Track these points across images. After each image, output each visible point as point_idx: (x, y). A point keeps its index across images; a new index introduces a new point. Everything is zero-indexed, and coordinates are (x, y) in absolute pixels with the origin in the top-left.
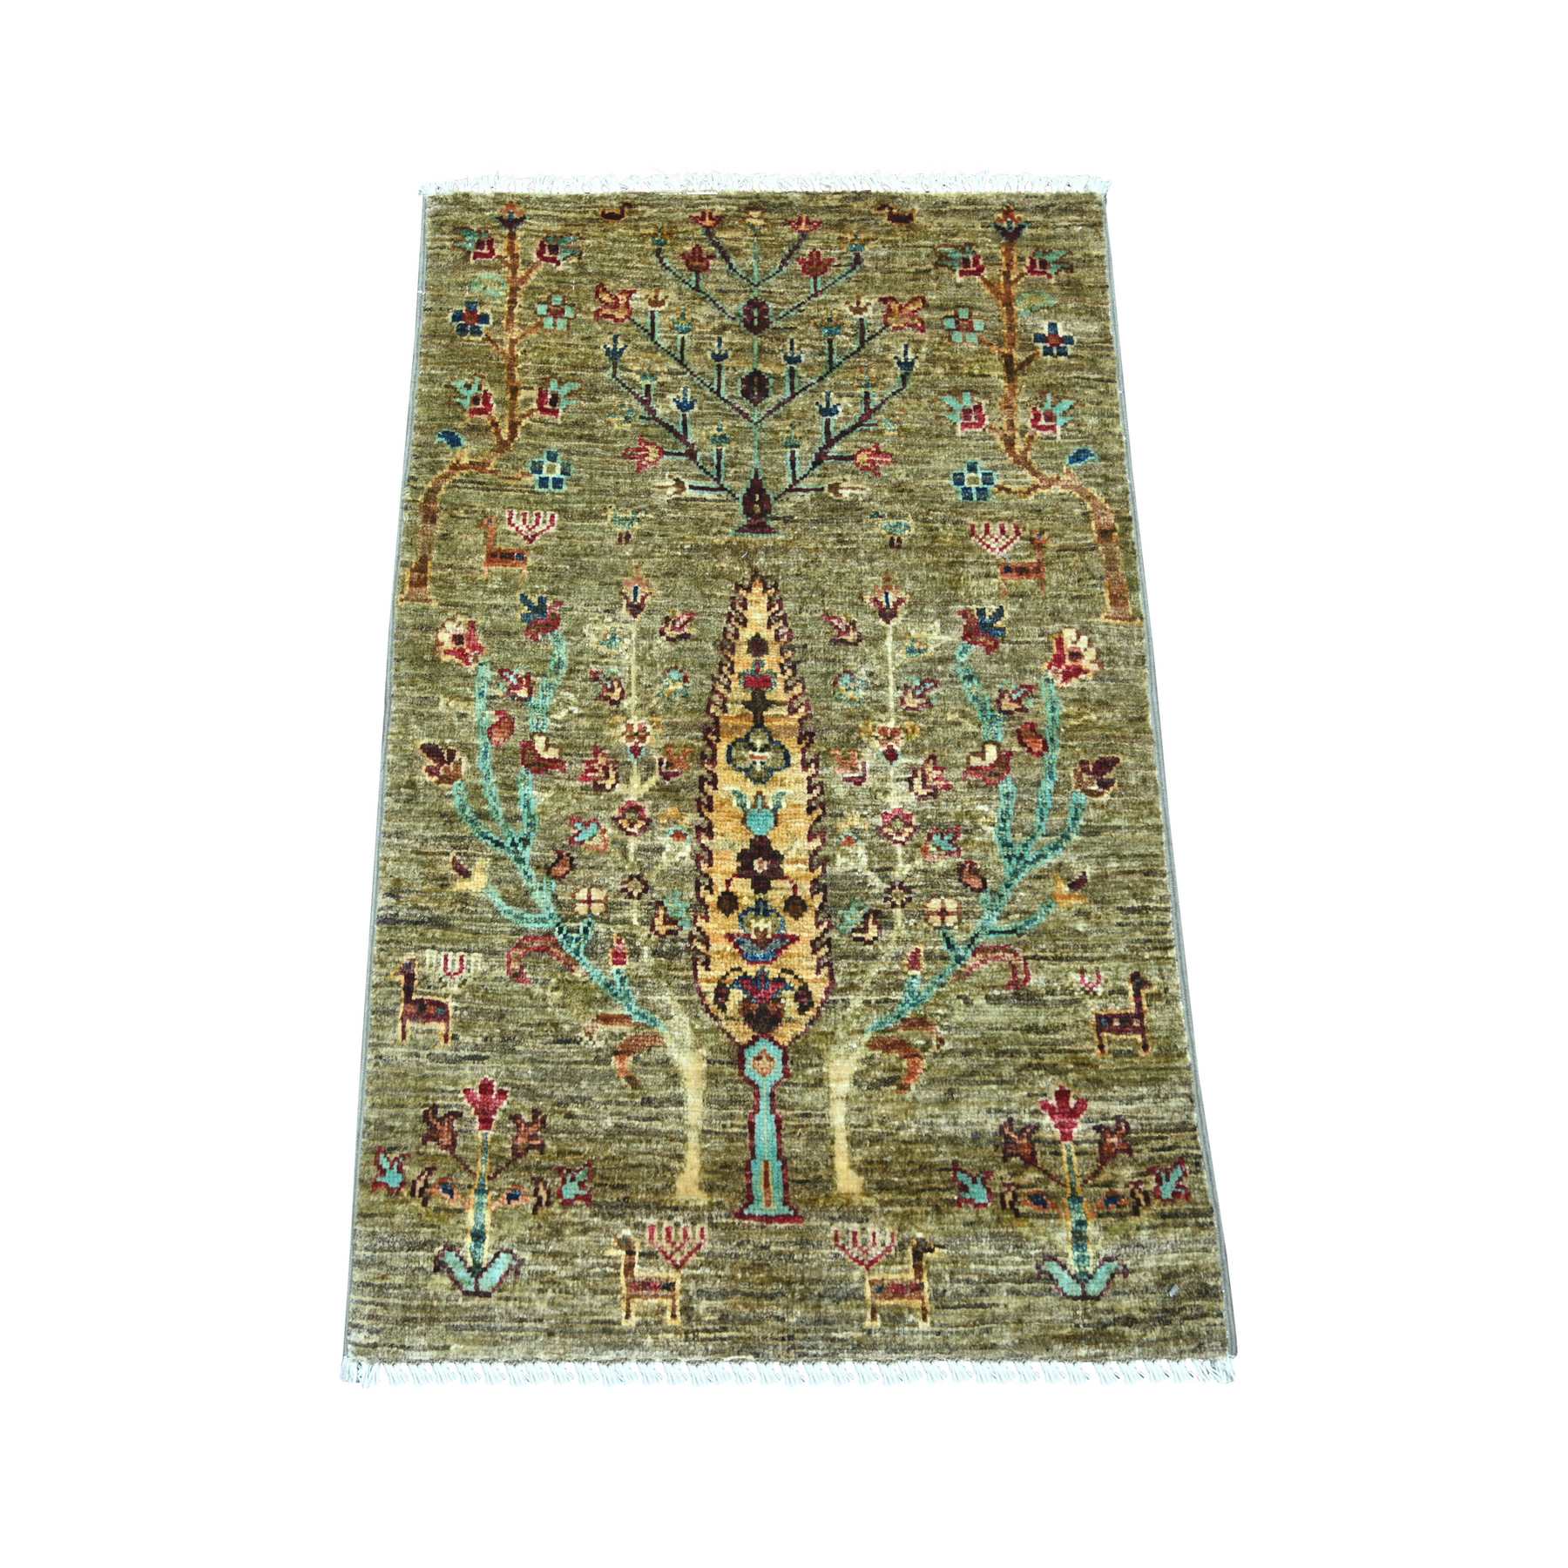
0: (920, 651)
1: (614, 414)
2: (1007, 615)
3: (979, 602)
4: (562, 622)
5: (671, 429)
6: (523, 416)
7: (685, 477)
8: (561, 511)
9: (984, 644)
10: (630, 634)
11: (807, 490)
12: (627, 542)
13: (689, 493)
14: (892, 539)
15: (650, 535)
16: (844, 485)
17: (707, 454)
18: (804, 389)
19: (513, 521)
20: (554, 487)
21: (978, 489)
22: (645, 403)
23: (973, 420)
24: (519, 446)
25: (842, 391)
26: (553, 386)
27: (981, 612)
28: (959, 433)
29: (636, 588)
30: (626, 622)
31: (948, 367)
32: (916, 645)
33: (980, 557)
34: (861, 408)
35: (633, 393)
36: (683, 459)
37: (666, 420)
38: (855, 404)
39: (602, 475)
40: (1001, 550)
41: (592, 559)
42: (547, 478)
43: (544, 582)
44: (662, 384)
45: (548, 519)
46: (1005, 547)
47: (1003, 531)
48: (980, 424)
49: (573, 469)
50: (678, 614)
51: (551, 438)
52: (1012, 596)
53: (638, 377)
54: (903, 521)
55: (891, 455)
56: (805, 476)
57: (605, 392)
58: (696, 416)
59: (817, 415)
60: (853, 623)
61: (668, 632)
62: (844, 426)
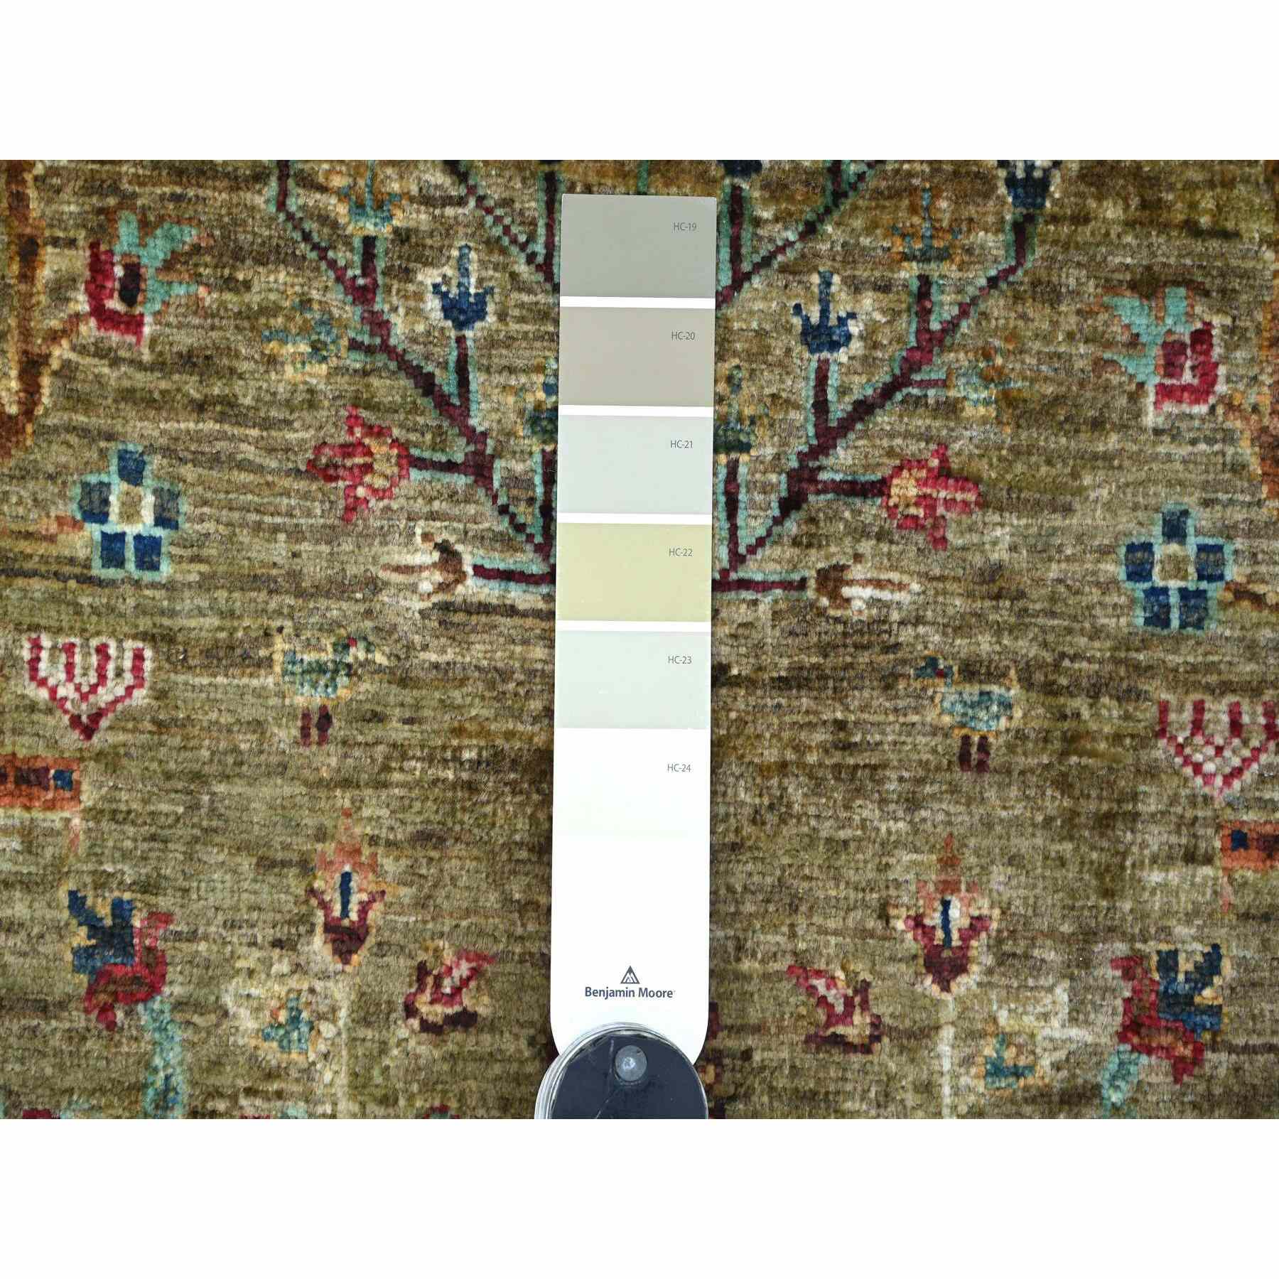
0: (1017, 1073)
1: (283, 336)
2: (1228, 969)
3: (1166, 932)
4: (172, 973)
5: (427, 384)
6: (54, 337)
7: (465, 536)
8: (162, 639)
9: (1168, 1051)
10: (334, 1010)
11: (764, 587)
12: (323, 740)
13: (473, 589)
14: (966, 740)
15: (377, 718)
16: (858, 572)
17: (519, 468)
18: (766, 262)
19: (43, 666)
20: (141, 564)
21: (1184, 593)
22: (363, 295)
23: (1188, 377)
24: (45, 432)
25: (863, 273)
26: (126, 234)
27: (1168, 962)
28: (1151, 418)
29: (346, 878)
30: (324, 976)
31: (1135, 202)
32: (1009, 1054)
33: (1174, 800)
34: (907, 326)
35: (332, 264)
36: (460, 481)
37: (415, 355)
38: (895, 314)
39: (258, 527)
40: (1228, 780)
41: (239, 788)
42: (121, 537)
43: (126, 856)
44: (402, 236)
45: (128, 664)
46: (1238, 772)
47: (1236, 727)
48: (1201, 392)
49: (185, 506)
50: (448, 957)
51: (129, 411)
52: (1246, 916)
53: (341, 210)
54: (995, 689)
55: (977, 481)
56: (761, 542)
57: (261, 260)
58: (491, 342)
59: (798, 348)
60: (863, 988)
61: (424, 1005)
62: (862, 387)
